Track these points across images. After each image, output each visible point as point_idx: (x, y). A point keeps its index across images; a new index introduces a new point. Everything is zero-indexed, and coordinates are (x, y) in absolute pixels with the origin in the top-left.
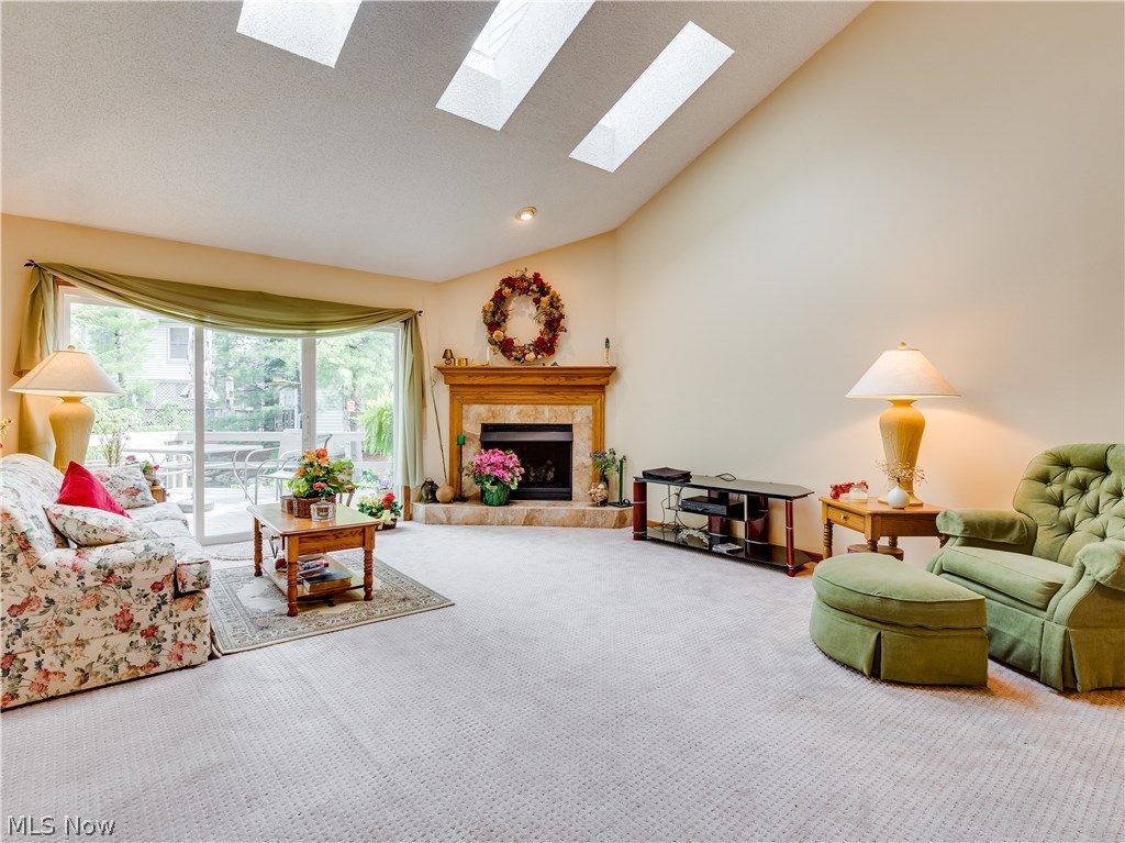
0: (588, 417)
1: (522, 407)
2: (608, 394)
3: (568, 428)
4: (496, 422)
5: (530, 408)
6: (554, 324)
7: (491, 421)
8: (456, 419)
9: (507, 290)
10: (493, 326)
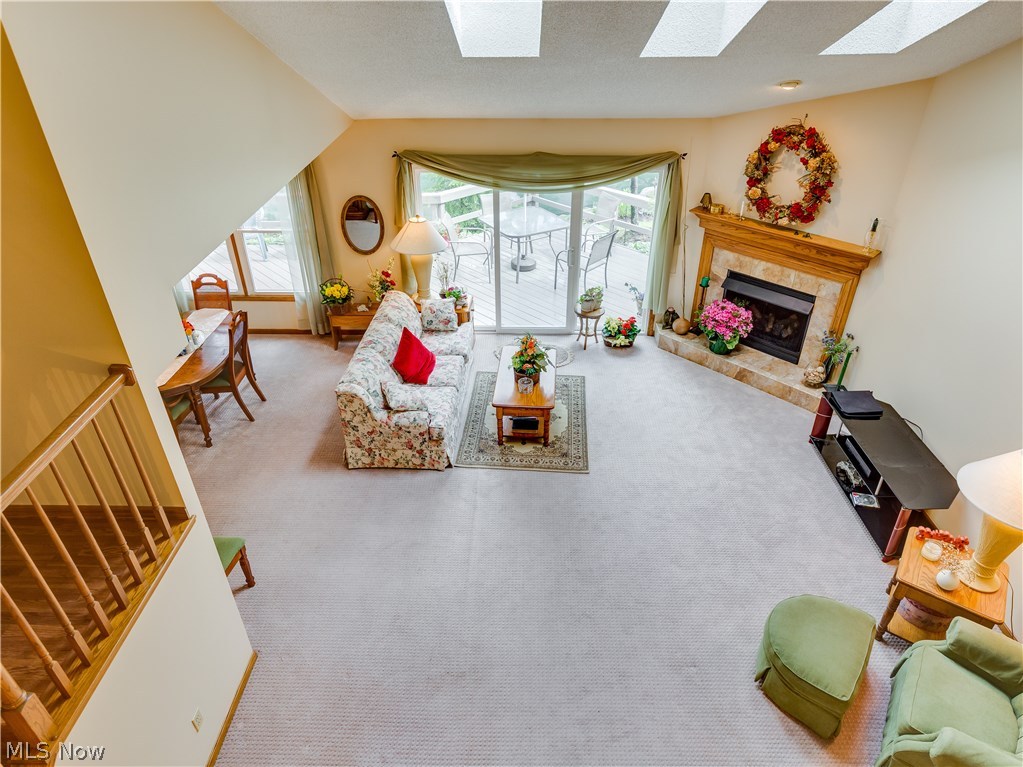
0: (834, 294)
1: (770, 265)
2: (863, 277)
3: (811, 299)
4: (741, 272)
5: (777, 268)
6: (819, 191)
7: (737, 270)
8: (707, 258)
9: (773, 146)
10: (753, 182)
